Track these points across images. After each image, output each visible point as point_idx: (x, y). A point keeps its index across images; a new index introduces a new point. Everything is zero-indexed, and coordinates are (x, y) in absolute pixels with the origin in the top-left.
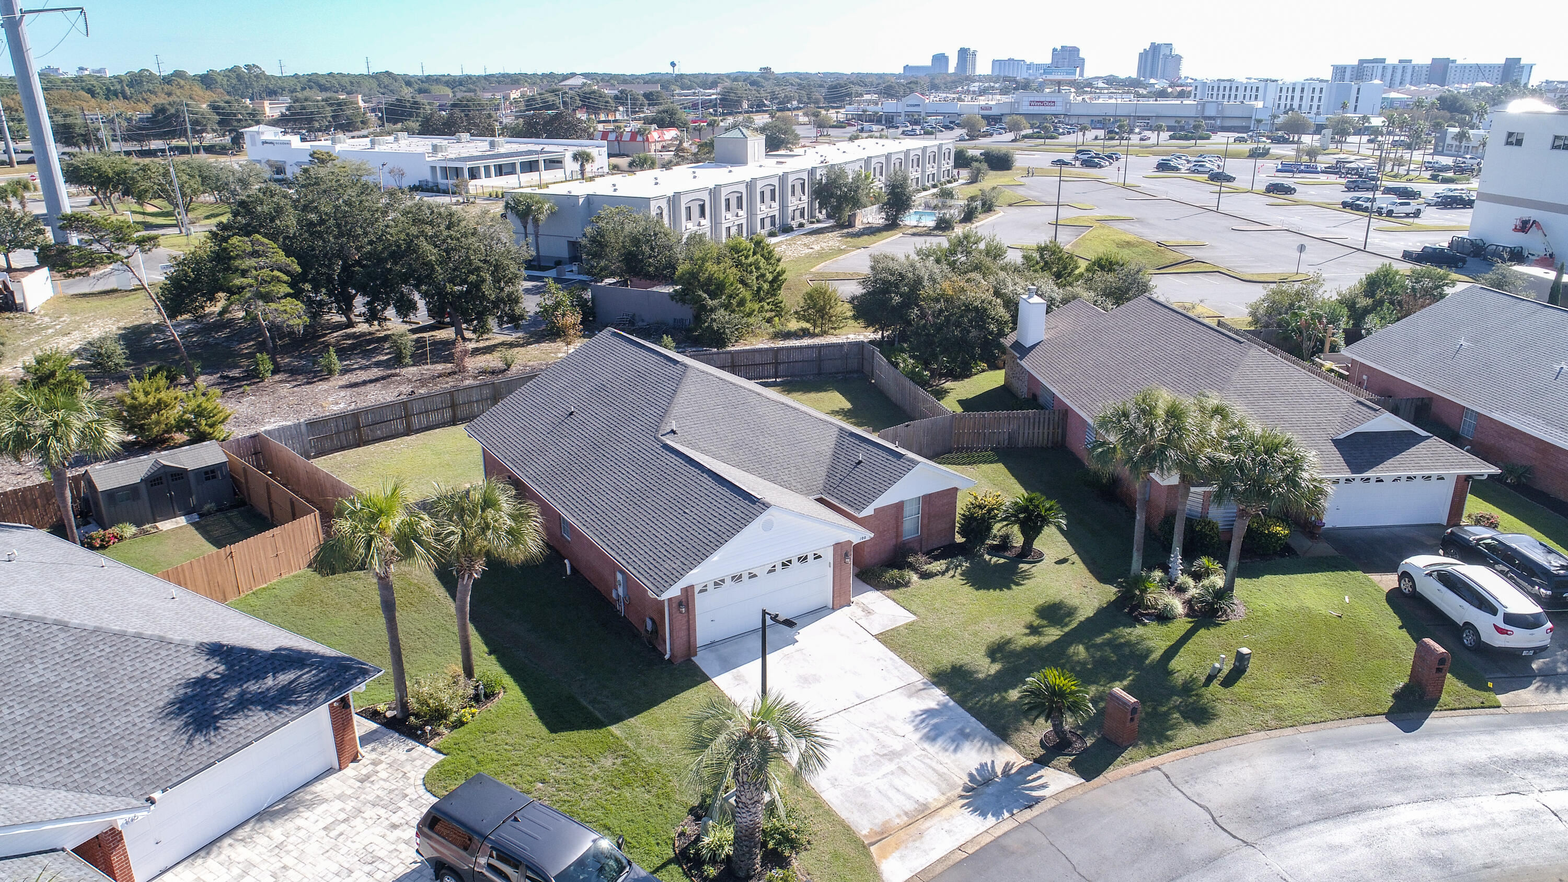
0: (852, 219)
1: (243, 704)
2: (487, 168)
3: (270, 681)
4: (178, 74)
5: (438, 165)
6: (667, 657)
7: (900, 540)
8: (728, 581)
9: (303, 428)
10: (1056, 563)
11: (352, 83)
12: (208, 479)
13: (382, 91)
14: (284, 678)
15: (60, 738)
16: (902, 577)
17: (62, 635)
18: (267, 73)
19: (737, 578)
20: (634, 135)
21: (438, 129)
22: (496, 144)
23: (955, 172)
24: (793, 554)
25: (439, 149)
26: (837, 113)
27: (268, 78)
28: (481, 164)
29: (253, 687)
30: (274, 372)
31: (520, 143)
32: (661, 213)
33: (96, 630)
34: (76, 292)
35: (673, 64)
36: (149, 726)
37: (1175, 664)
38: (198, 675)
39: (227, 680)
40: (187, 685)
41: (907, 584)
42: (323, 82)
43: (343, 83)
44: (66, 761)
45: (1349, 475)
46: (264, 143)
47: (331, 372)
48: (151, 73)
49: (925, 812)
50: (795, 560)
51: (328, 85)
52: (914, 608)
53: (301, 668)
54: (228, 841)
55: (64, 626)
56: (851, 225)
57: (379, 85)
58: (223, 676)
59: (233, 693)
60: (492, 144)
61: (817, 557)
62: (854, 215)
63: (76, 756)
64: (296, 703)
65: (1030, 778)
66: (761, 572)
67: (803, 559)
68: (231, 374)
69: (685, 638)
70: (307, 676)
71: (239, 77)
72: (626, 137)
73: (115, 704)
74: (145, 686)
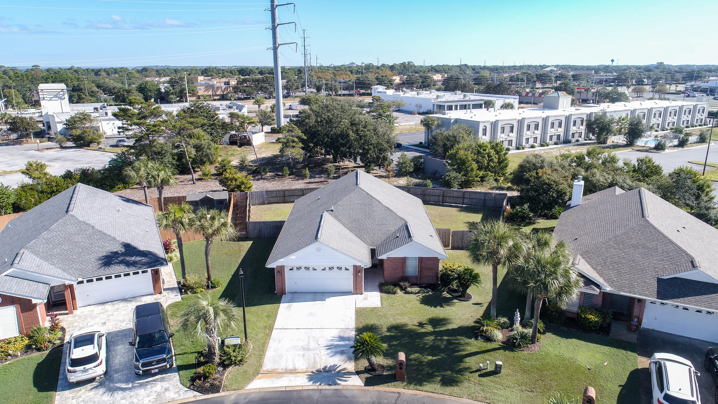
0: (606, 140)
1: (122, 262)
2: (456, 106)
3: (133, 258)
4: (383, 65)
5: (436, 104)
6: (275, 292)
7: (404, 275)
8: (303, 268)
9: (264, 193)
10: (473, 304)
11: (449, 69)
12: (220, 204)
13: (461, 72)
14: (138, 258)
15: (71, 256)
16: (393, 290)
17: (91, 230)
18: (416, 65)
19: (307, 268)
20: (541, 94)
21: (452, 89)
22: (466, 96)
23: (708, 120)
24: (335, 265)
25: (439, 97)
26: (677, 86)
27: (415, 67)
28: (454, 104)
29: (128, 258)
30: (290, 175)
31: (481, 96)
32: (486, 129)
33: (100, 231)
34: (272, 141)
35: (612, 61)
36: (93, 261)
37: (467, 360)
38: (116, 251)
39: (123, 254)
40: (111, 253)
41: (395, 293)
42: (437, 68)
43: (445, 69)
44: (67, 263)
45: (654, 299)
46: (378, 92)
47: (306, 177)
48: (373, 65)
49: (294, 372)
50: (335, 268)
51: (439, 70)
52: (384, 303)
53: (145, 257)
54: (110, 303)
55: (93, 227)
56: (605, 143)
57: (460, 70)
58: (122, 253)
59: (121, 259)
60: (465, 96)
61: (347, 269)
62: (607, 138)
63: (71, 262)
64: (135, 267)
65: (345, 376)
66: (319, 269)
67: (340, 268)
68: (279, 174)
69: (281, 286)
70: (144, 260)
71: (404, 67)
72: (537, 95)
73: (90, 252)
74: (100, 249)
